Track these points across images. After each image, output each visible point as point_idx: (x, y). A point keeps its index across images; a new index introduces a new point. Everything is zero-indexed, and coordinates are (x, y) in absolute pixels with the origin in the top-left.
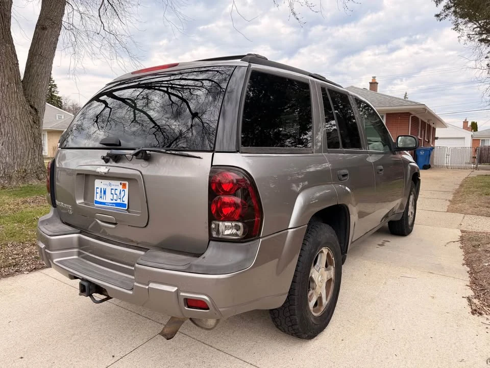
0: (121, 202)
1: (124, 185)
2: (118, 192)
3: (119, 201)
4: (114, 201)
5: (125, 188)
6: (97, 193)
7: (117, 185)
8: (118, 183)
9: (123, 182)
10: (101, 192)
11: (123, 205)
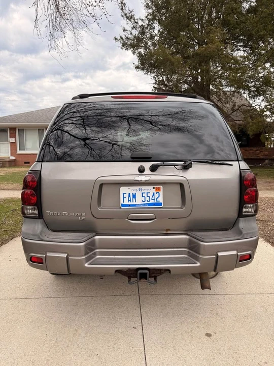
0: (156, 202)
1: (158, 189)
2: (150, 195)
4: (146, 202)
5: (160, 191)
6: (124, 198)
8: (150, 187)
9: (155, 187)
10: (129, 196)
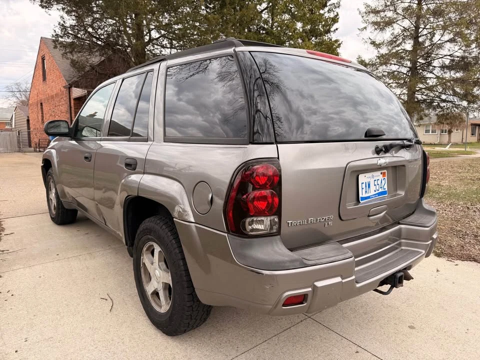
0: (383, 190)
1: (384, 174)
2: (379, 182)
3: (381, 190)
4: (377, 192)
5: (385, 176)
6: (363, 189)
7: (378, 175)
8: (379, 173)
9: (382, 171)
10: (366, 186)
11: (384, 193)
